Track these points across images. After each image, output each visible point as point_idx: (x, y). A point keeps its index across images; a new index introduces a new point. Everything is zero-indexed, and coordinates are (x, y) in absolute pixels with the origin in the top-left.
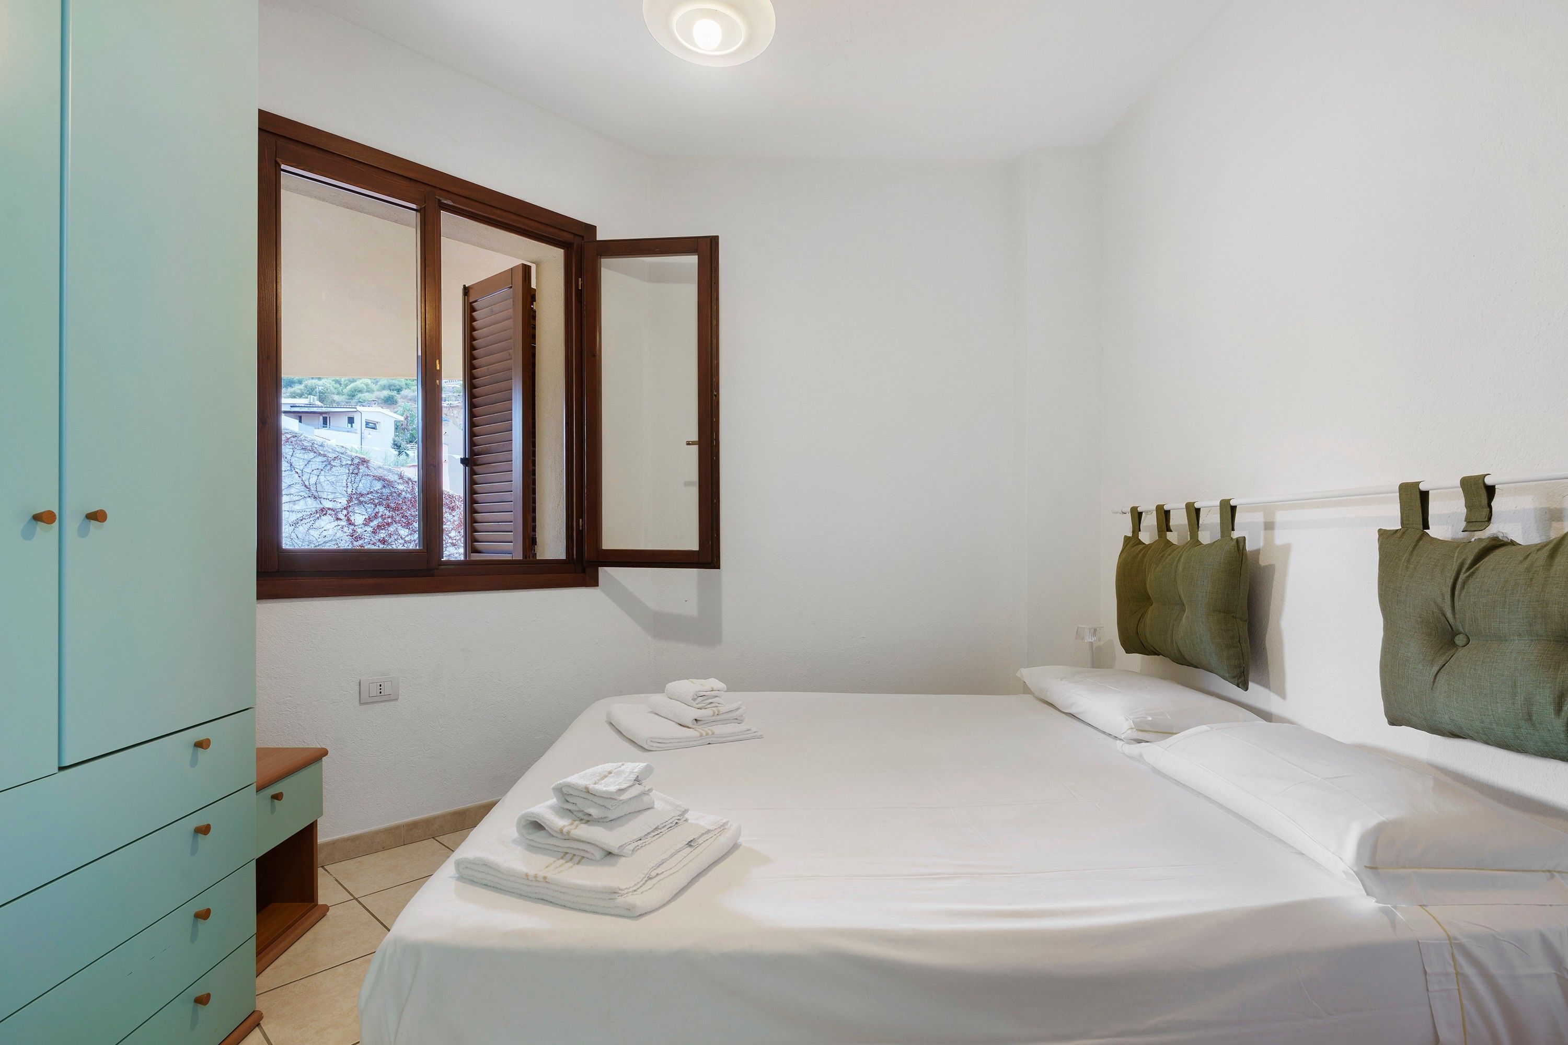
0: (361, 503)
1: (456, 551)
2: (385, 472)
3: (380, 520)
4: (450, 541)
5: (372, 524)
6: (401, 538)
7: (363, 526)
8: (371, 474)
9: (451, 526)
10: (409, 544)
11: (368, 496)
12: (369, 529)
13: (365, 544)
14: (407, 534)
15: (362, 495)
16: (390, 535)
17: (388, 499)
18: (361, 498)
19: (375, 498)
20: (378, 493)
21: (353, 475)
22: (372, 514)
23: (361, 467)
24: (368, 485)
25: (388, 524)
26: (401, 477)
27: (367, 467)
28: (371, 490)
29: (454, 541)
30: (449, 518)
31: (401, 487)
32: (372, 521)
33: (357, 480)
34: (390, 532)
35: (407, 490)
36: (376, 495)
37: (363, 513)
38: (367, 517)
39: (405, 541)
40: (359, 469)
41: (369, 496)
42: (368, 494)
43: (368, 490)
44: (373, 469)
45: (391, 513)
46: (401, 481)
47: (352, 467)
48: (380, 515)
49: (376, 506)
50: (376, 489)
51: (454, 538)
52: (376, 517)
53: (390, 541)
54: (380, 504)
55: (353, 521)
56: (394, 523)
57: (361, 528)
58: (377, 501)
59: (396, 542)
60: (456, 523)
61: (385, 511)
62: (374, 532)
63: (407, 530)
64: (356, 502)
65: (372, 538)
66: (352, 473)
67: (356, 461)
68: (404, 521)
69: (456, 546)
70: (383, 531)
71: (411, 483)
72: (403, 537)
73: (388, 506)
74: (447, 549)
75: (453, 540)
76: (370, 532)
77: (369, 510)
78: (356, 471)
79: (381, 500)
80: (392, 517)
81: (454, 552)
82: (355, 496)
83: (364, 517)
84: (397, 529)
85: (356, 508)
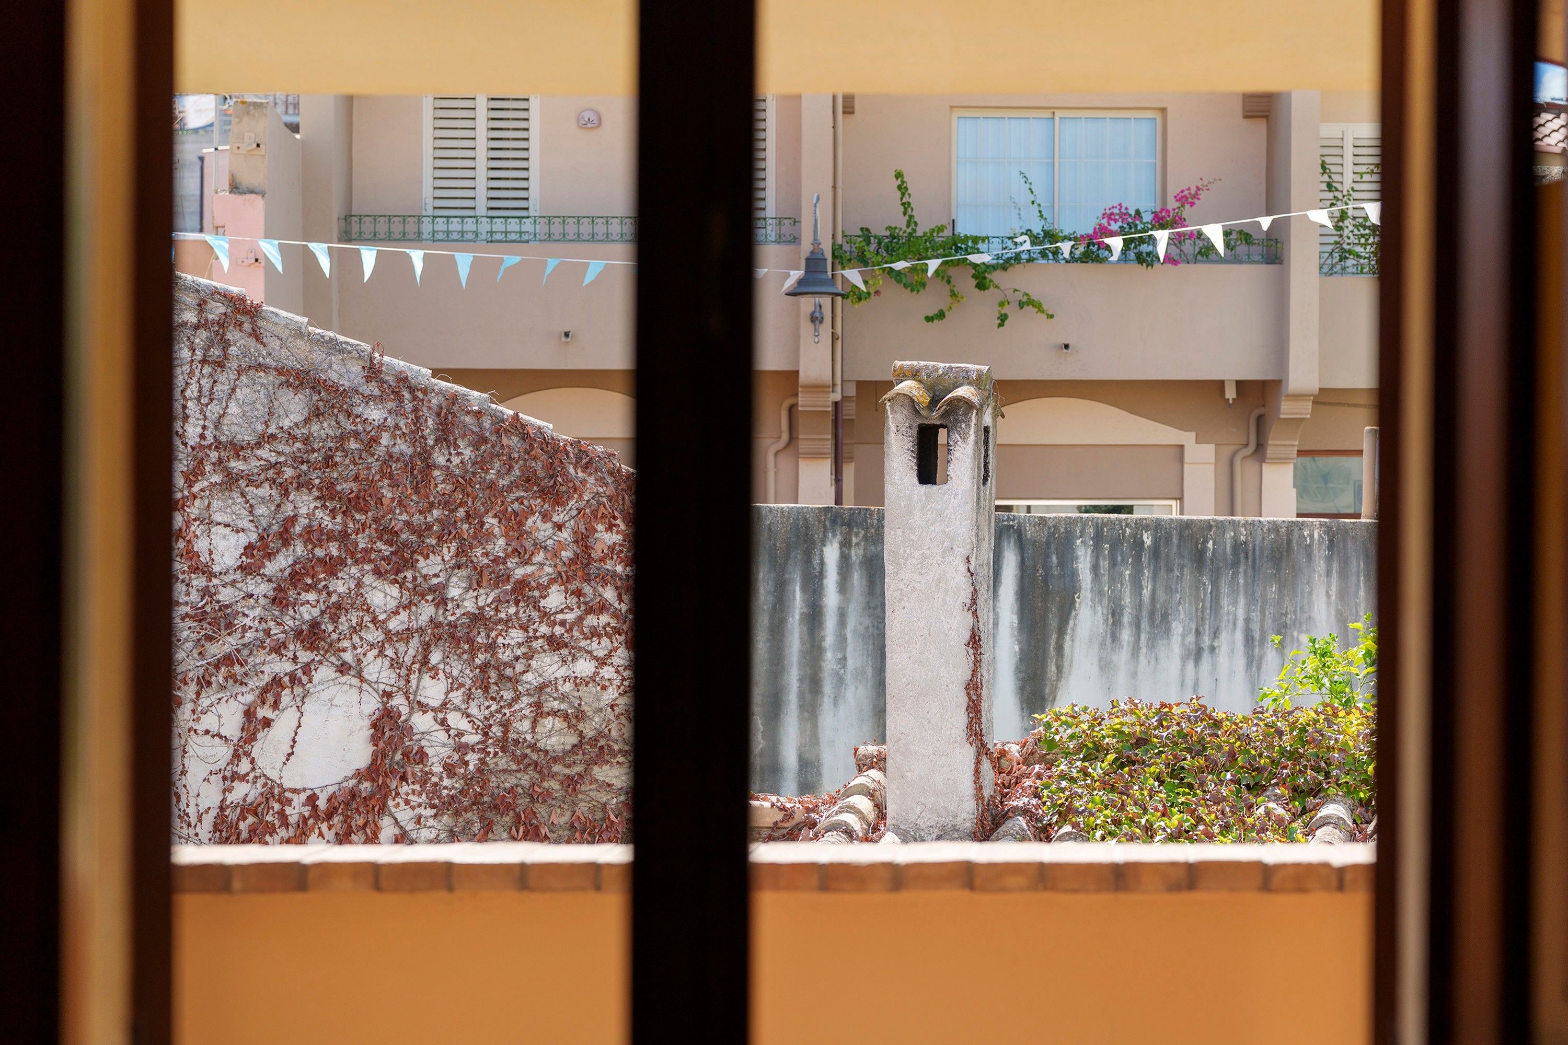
0: (231, 481)
1: (563, 672)
2: (318, 356)
3: (299, 549)
4: (544, 629)
5: (271, 568)
6: (374, 620)
7: (238, 575)
8: (269, 361)
9: (548, 570)
10: (401, 647)
11: (259, 452)
12: (263, 588)
13: (245, 652)
14: (392, 604)
15: (237, 449)
16: (336, 611)
17: (328, 462)
18: (233, 464)
19: (282, 459)
20: (295, 438)
21: (207, 370)
22: (270, 525)
23: (232, 334)
24: (262, 410)
25: (332, 567)
26: (373, 372)
27: (256, 335)
28: (272, 430)
29: (558, 630)
30: (541, 536)
31: (375, 414)
32: (270, 556)
33: (222, 388)
34: (334, 598)
35: (397, 427)
36: (287, 450)
37: (241, 524)
38: (254, 537)
39: (387, 633)
40: (225, 345)
41: (264, 453)
42: (259, 445)
43: (260, 428)
44: (275, 344)
45: (339, 519)
46: (372, 389)
47: (203, 334)
48: (298, 529)
49: (286, 493)
50: (286, 423)
51: (560, 617)
52: (285, 538)
53: (335, 636)
54: (303, 484)
55: (205, 558)
56: (349, 561)
57: (233, 583)
58: (289, 472)
59: (356, 639)
60: (566, 554)
61: (319, 514)
62: (279, 600)
63: (394, 591)
64: (216, 478)
65: (272, 624)
66: (204, 361)
67: (217, 310)
68: (386, 550)
69: (565, 651)
70: (311, 596)
71: (407, 396)
72: (382, 617)
73: (327, 493)
74: (533, 663)
75: (554, 623)
76: (262, 601)
77: (261, 510)
78: (216, 352)
79: (304, 467)
80: (343, 537)
81: (558, 675)
82: (214, 455)
83: (243, 539)
84: (359, 585)
85: (216, 504)
